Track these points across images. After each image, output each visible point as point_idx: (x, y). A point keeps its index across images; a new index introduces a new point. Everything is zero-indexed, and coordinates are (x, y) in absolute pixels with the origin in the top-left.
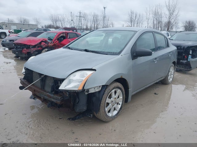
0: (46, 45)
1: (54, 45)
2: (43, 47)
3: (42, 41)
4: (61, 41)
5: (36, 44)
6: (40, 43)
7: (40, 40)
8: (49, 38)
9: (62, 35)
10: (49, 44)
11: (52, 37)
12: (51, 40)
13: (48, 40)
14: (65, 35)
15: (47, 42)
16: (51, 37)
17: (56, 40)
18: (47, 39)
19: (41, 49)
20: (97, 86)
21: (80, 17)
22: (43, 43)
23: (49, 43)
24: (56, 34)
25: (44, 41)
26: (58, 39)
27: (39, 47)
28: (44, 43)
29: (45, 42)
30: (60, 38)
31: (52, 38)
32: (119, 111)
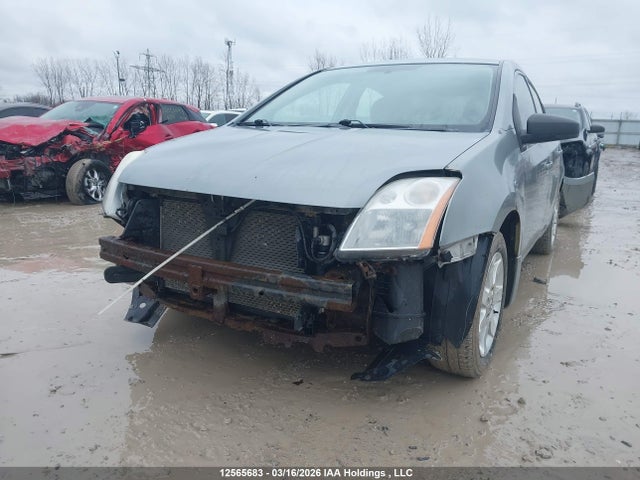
0: (84, 143)
1: (113, 146)
2: (73, 152)
3: (67, 132)
4: (138, 131)
5: (45, 140)
6: (61, 137)
7: (55, 126)
8: (89, 120)
9: (137, 111)
10: (94, 142)
11: (105, 118)
12: (99, 127)
13: (88, 127)
14: (146, 112)
15: (85, 133)
16: (97, 117)
17: (121, 129)
18: (83, 123)
19: (66, 159)
20: (467, 239)
21: (148, 69)
22: (70, 137)
23: (91, 138)
24: (116, 107)
25: (74, 129)
26: (127, 125)
27: (55, 152)
28: (75, 139)
29: (80, 133)
30: (131, 120)
31: (101, 122)
32: (496, 335)
